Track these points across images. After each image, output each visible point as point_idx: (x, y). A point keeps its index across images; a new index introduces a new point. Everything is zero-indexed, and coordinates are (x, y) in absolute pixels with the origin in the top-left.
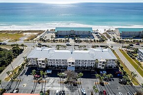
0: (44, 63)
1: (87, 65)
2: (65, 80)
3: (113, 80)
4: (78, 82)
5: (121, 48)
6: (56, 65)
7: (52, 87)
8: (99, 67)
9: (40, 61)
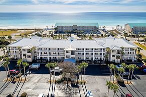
0: (30, 54)
1: (94, 57)
2: (59, 77)
3: (139, 78)
4: (79, 81)
5: (137, 42)
6: (48, 57)
7: (34, 89)
8: (112, 59)
9: (24, 50)
